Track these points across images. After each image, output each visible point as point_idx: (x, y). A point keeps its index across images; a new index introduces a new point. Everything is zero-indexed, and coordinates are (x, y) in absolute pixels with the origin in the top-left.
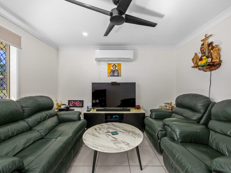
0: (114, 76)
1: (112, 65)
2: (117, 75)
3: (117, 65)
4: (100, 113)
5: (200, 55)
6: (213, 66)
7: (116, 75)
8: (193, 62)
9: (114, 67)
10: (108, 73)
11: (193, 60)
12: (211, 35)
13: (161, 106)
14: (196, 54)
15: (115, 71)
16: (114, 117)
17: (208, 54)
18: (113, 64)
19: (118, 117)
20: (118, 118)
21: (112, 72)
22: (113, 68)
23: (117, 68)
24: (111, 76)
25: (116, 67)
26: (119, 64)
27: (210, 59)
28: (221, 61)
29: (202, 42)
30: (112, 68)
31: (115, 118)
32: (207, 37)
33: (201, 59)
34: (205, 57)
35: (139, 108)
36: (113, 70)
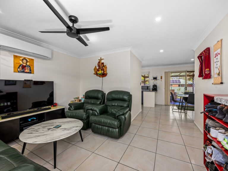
0: (23, 72)
1: (21, 59)
2: (29, 71)
3: (28, 60)
4: (13, 120)
5: (97, 68)
6: (104, 75)
7: (27, 71)
8: (94, 71)
9: (25, 61)
10: (14, 67)
11: (94, 69)
12: (103, 59)
13: (72, 101)
14: (96, 67)
15: (25, 66)
16: (30, 120)
17: (102, 68)
18: (23, 58)
19: (35, 118)
20: (36, 120)
21: (21, 67)
22: (23, 63)
23: (28, 64)
24: (19, 72)
25: (27, 62)
26: (32, 59)
27: (103, 71)
28: (107, 73)
29: (99, 61)
30: (21, 62)
31: (32, 120)
32: (101, 59)
33: (98, 70)
34: (100, 70)
35: (56, 105)
36: (23, 65)
